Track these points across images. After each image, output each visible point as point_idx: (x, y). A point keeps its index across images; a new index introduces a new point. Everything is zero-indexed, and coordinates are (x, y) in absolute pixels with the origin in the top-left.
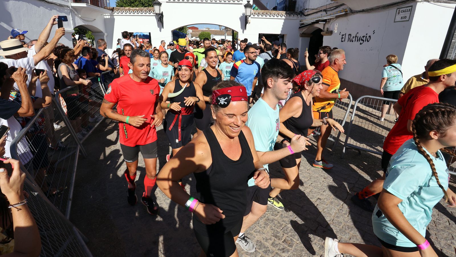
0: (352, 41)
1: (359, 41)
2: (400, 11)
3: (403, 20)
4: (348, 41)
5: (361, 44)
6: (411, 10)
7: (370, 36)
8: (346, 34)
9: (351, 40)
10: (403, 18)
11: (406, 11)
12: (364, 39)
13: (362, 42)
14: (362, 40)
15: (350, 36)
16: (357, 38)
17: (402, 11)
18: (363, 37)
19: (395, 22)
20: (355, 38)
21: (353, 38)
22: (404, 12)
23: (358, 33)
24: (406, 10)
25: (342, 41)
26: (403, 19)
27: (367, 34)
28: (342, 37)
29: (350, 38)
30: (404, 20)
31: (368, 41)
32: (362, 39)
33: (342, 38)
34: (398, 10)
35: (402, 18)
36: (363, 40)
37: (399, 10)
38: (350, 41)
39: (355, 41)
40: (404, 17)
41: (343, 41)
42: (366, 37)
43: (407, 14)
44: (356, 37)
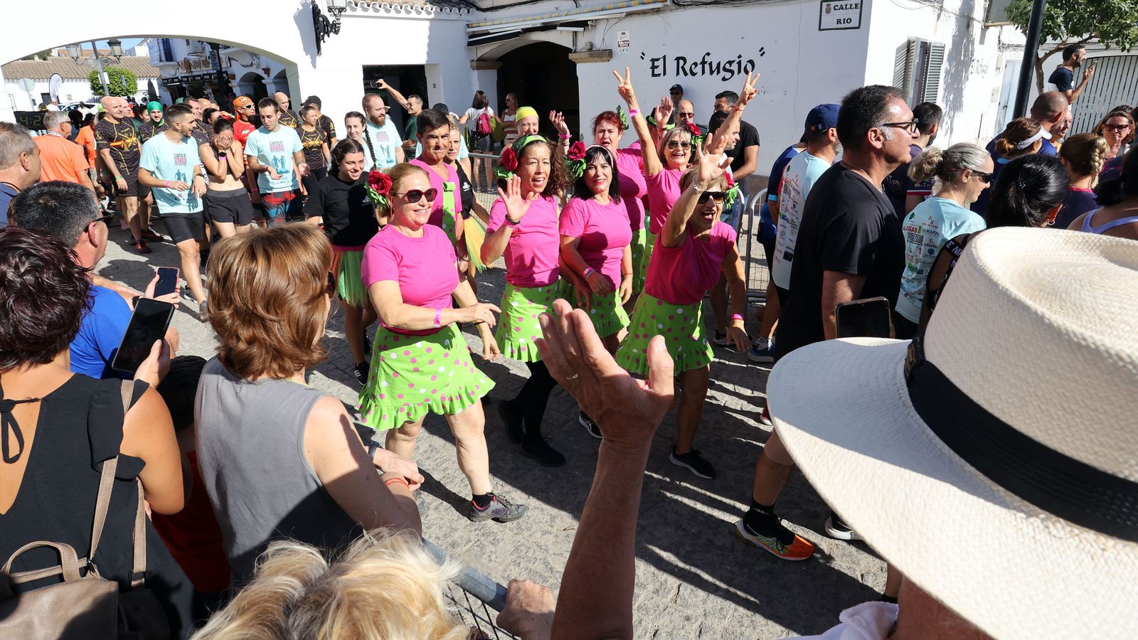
0: (693, 74)
1: (718, 73)
2: (832, 7)
3: (843, 26)
4: (678, 73)
5: (724, 79)
6: (859, 6)
7: (751, 62)
8: (664, 57)
9: (688, 72)
10: (842, 21)
11: (848, 7)
12: (735, 67)
13: (728, 75)
14: (725, 69)
15: (681, 62)
16: (707, 67)
17: (836, 8)
18: (730, 63)
19: (820, 30)
20: (700, 67)
21: (693, 66)
22: (843, 9)
23: (708, 54)
24: (846, 5)
25: (654, 75)
26: (844, 23)
27: (740, 57)
28: (653, 64)
29: (683, 68)
30: (847, 25)
31: (747, 72)
32: (728, 66)
33: (654, 67)
34: (824, 4)
35: (839, 21)
36: (732, 72)
37: (828, 5)
38: (686, 74)
39: (703, 73)
40: (844, 19)
41: (659, 75)
42: (739, 63)
43: (854, 14)
44: (703, 63)
